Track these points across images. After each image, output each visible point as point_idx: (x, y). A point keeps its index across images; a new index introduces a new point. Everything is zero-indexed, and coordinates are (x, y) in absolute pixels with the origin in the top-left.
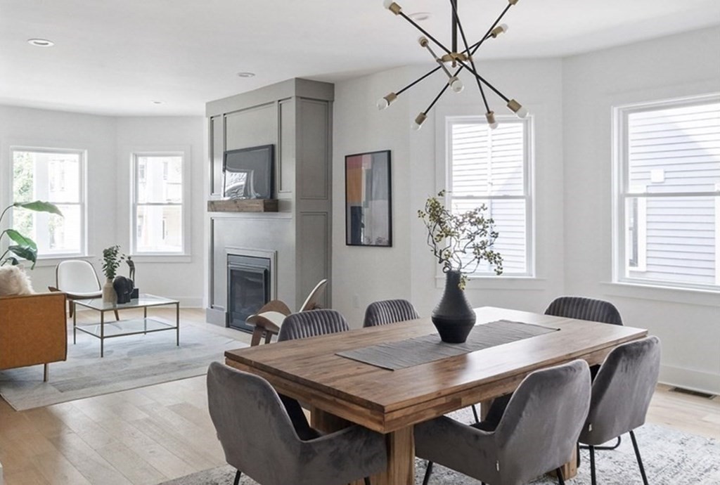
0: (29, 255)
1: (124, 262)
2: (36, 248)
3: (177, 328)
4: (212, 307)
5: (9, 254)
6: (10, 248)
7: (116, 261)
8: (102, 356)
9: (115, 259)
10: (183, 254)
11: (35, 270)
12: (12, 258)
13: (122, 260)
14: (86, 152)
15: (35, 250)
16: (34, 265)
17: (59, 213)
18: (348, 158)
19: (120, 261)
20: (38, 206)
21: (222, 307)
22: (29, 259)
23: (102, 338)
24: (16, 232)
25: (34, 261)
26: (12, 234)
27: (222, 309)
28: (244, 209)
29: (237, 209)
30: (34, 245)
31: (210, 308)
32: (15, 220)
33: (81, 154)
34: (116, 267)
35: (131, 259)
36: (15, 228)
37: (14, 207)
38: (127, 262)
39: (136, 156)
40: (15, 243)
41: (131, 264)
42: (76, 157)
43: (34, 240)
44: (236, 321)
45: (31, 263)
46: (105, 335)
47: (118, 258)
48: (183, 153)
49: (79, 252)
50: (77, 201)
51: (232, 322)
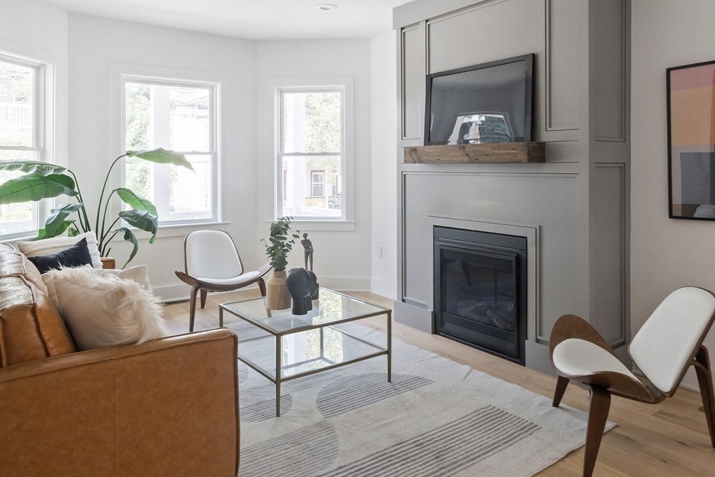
0: (148, 224)
1: (298, 241)
2: (157, 214)
3: (388, 352)
4: (403, 301)
5: (120, 224)
6: (122, 215)
7: (285, 242)
8: (278, 415)
9: (285, 239)
10: (345, 220)
11: (155, 242)
12: (124, 229)
13: (296, 240)
14: (219, 85)
15: (155, 217)
16: (154, 236)
17: (188, 165)
18: (672, 72)
19: (293, 241)
20: (159, 156)
21: (425, 303)
22: (147, 229)
23: (278, 381)
24: (129, 191)
25: (154, 232)
26: (125, 194)
27: (425, 306)
28: (481, 159)
29: (466, 159)
30: (153, 209)
31: (401, 302)
32: (127, 175)
33: (212, 88)
34: (288, 251)
35: (308, 238)
36: (128, 185)
37: (127, 157)
38: (302, 242)
39: (281, 92)
40: (128, 207)
41: (307, 244)
42: (205, 93)
43: (152, 201)
44: (448, 326)
45: (150, 234)
46: (282, 377)
47: (289, 237)
48: (343, 86)
49: (210, 217)
50: (208, 150)
51: (442, 326)
